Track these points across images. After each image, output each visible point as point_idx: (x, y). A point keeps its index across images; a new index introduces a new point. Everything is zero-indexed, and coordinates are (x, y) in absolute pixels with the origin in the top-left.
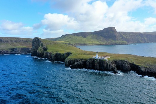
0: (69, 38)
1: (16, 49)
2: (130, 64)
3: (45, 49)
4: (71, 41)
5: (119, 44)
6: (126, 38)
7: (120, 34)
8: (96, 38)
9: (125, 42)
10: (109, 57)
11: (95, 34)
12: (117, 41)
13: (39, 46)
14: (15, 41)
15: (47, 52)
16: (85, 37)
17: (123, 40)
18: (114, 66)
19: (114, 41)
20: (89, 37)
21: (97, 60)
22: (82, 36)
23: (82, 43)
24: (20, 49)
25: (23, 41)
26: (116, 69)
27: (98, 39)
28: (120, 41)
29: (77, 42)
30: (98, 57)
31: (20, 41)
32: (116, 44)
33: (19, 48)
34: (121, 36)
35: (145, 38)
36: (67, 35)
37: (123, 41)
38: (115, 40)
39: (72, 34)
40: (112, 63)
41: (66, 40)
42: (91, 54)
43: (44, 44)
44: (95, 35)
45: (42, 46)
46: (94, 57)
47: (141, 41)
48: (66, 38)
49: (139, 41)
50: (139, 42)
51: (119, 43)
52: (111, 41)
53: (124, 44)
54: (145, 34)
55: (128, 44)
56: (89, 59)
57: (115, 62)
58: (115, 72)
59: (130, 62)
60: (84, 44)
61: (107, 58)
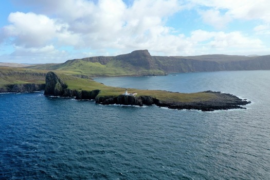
0: (80, 65)
1: (17, 86)
2: (153, 99)
3: (65, 86)
4: (84, 70)
5: (154, 75)
6: (163, 65)
7: (155, 59)
8: (121, 66)
9: (162, 72)
10: (136, 94)
11: (120, 60)
12: (151, 71)
13: (56, 83)
14: (9, 75)
15: (69, 90)
16: (104, 64)
17: (159, 69)
18: (140, 100)
19: (147, 71)
20: (110, 64)
21: (126, 96)
22: (100, 62)
23: (100, 73)
24: (22, 86)
25: (18, 73)
26: (141, 103)
27: (124, 67)
28: (155, 71)
29: (93, 72)
30: (127, 94)
31: (15, 73)
32: (150, 75)
33: (20, 85)
34: (157, 62)
35: (190, 66)
36: (74, 60)
37: (159, 71)
38: (148, 68)
39: (83, 59)
40: (139, 98)
41: (75, 68)
42: (119, 91)
43: (61, 80)
44: (119, 62)
45: (59, 81)
46: (123, 94)
47: (184, 70)
48: (74, 66)
49: (182, 69)
50: (181, 71)
51: (153, 73)
52: (143, 70)
53: (161, 75)
54: (190, 59)
55: (165, 75)
56: (119, 96)
57: (142, 98)
58: (141, 105)
59: (154, 97)
60: (104, 76)
61: (135, 95)
